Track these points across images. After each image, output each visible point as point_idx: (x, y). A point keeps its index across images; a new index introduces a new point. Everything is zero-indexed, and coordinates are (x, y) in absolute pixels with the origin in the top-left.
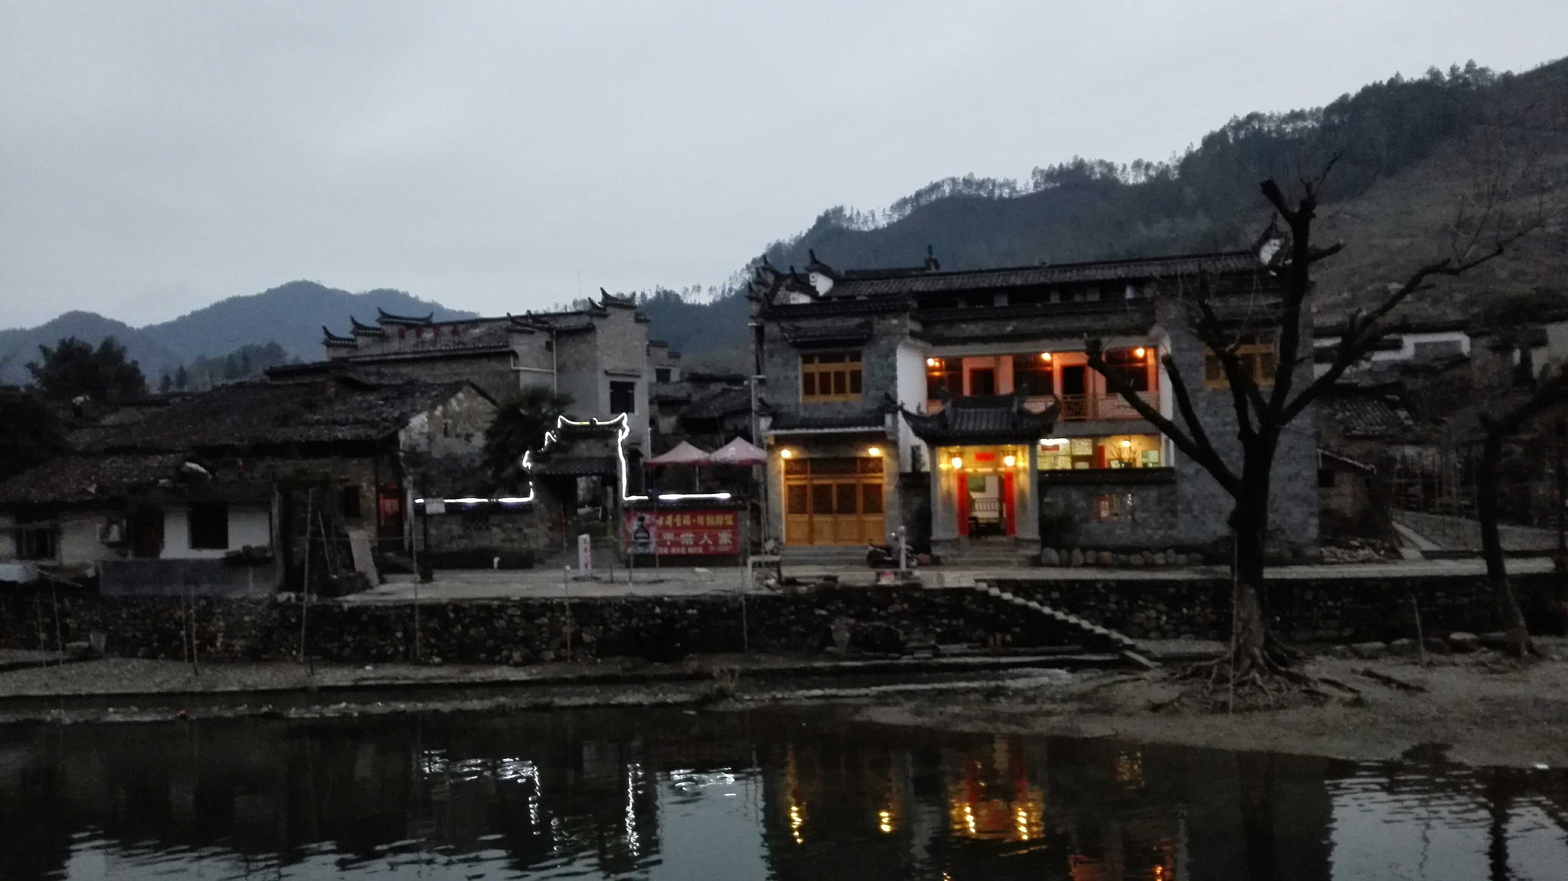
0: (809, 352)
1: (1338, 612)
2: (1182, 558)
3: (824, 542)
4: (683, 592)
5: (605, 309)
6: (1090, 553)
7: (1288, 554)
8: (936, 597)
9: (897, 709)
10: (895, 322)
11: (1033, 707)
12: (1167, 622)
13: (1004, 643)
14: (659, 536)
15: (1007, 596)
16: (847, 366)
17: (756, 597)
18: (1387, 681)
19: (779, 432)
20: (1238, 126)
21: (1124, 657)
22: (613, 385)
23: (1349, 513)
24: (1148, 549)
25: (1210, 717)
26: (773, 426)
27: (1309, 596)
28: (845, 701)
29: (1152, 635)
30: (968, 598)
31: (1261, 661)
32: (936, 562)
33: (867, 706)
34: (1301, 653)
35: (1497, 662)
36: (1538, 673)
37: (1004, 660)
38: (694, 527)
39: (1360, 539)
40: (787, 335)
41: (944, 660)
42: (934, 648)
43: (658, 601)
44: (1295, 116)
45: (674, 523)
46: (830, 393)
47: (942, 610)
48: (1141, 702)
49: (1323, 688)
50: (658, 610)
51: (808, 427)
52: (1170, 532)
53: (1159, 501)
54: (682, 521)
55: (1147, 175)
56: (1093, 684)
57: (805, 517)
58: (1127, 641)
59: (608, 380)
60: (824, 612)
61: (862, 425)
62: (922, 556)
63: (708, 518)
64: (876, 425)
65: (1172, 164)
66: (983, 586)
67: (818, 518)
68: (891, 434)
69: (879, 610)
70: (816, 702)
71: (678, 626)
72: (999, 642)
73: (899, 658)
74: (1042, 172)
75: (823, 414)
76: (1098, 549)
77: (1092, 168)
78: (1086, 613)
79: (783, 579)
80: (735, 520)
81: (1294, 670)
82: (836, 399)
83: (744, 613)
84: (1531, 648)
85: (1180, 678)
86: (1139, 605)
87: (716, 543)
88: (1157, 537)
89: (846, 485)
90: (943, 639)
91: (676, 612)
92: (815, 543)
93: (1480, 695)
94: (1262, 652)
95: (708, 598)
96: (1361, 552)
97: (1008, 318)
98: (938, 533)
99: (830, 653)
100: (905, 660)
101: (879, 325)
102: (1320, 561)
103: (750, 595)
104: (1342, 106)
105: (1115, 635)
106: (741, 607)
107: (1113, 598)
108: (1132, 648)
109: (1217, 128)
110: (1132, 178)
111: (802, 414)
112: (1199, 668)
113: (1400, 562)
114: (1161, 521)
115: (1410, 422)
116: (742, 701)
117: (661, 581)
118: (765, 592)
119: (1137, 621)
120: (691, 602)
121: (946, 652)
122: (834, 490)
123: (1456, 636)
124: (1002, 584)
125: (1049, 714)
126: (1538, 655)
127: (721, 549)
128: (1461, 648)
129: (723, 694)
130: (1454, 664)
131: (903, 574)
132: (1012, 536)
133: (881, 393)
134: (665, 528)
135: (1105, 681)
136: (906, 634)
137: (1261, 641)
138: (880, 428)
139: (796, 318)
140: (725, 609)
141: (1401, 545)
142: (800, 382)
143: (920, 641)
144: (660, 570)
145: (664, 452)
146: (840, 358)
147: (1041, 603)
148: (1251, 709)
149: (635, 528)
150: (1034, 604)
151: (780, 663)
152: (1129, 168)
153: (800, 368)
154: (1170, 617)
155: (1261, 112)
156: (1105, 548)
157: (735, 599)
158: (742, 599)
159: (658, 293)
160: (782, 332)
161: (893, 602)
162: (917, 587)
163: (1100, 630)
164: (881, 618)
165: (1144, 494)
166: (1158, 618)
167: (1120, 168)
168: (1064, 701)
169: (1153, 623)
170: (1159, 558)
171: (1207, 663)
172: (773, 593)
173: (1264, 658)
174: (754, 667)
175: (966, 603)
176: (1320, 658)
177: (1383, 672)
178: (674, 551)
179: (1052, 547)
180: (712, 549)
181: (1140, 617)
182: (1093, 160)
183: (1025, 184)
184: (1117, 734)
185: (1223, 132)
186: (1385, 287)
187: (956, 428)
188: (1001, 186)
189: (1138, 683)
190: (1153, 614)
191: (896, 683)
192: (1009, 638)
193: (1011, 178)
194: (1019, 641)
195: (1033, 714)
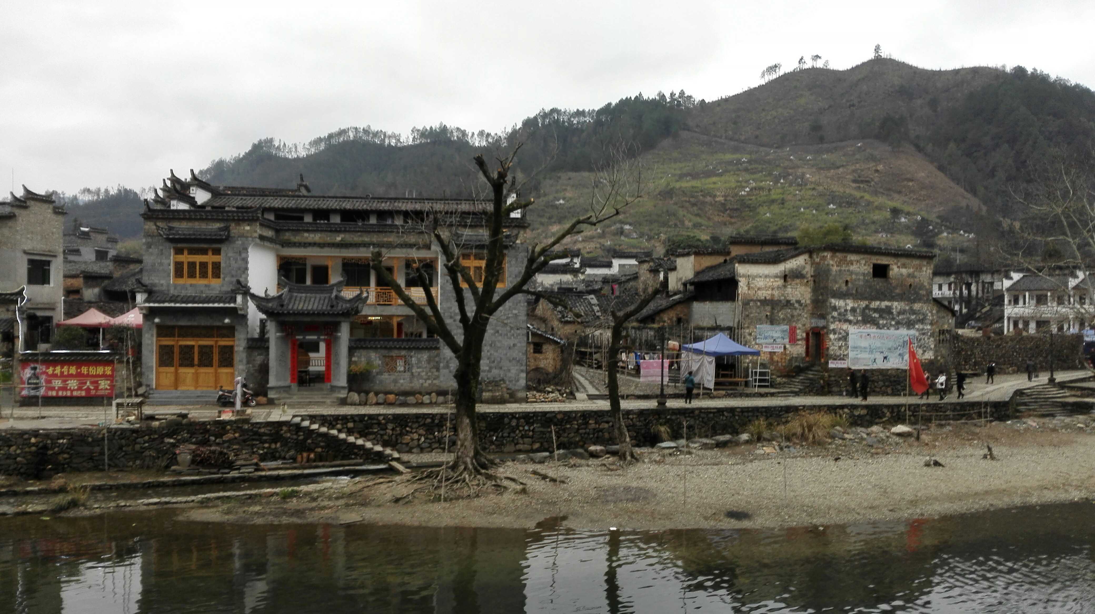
0: (179, 245)
1: (531, 433)
2: (441, 399)
3: (188, 387)
4: (57, 426)
5: (25, 202)
6: (381, 396)
7: (507, 396)
8: (260, 428)
9: (214, 510)
10: (248, 228)
11: (314, 504)
12: (424, 442)
13: (308, 460)
14: (49, 382)
15: (315, 427)
16: (209, 258)
17: (117, 430)
18: (544, 477)
19: (152, 305)
20: (545, 115)
21: (390, 465)
22: (31, 262)
23: (550, 370)
24: (420, 393)
25: (431, 505)
26: (147, 301)
27: (514, 423)
28: (175, 506)
29: (414, 450)
30: (285, 428)
31: (470, 467)
32: (271, 403)
33: (192, 508)
34: (497, 461)
35: (613, 464)
36: (633, 471)
37: (306, 471)
38: (79, 375)
39: (552, 387)
40: (162, 233)
41: (263, 473)
42: (256, 464)
43: (35, 433)
44: (579, 113)
45: (62, 373)
46: (195, 277)
47: (265, 438)
48: (389, 496)
49: (506, 483)
50: (33, 440)
51: (176, 302)
52: (435, 382)
53: (429, 361)
54: (68, 371)
55: (487, 140)
56: (360, 486)
57: (172, 369)
58: (396, 455)
59: (26, 258)
60: (172, 441)
61: (219, 302)
62: (262, 399)
63: (91, 369)
64: (229, 303)
65: (503, 135)
66: (298, 420)
67: (182, 370)
68: (241, 309)
69: (216, 438)
70: (151, 507)
71: (51, 452)
72: (305, 460)
73: (229, 473)
74: (418, 130)
75: (190, 292)
76: (386, 393)
77: (452, 132)
78: (372, 437)
79: (143, 416)
80: (113, 370)
81: (491, 472)
82: (199, 282)
83: (106, 442)
84: (632, 455)
85: (419, 480)
86: (407, 431)
87: (96, 388)
88: (426, 385)
89: (206, 346)
90: (263, 458)
91: (49, 442)
92: (179, 389)
93: (595, 485)
94: (472, 461)
95: (76, 431)
96: (551, 395)
97: (339, 232)
98: (272, 382)
99: (174, 471)
100: (234, 474)
101: (235, 230)
102: (526, 400)
103: (112, 429)
104: (607, 109)
105: (388, 451)
106: (103, 439)
107: (390, 426)
108: (397, 460)
109: (532, 116)
110: (477, 142)
111: (172, 291)
112: (431, 472)
113: (573, 401)
114: (430, 374)
115: (599, 314)
116: (90, 509)
117: (43, 417)
118: (126, 426)
119: (404, 442)
120: (62, 434)
121: (266, 468)
122: (196, 350)
123: (592, 448)
124: (313, 418)
125: (324, 508)
126: (636, 459)
127: (100, 393)
128: (594, 455)
129: (74, 504)
130: (588, 466)
131: (238, 411)
132: (329, 384)
133: (234, 280)
134: (55, 376)
135: (370, 483)
136: (236, 455)
137: (472, 454)
138: (232, 305)
139: (174, 219)
140: (90, 439)
141: (578, 390)
142: (172, 268)
143: (245, 460)
144: (43, 408)
145: (75, 316)
146: (204, 252)
147: (340, 431)
148: (457, 498)
149: (28, 375)
150: (334, 432)
151: (134, 479)
152: (476, 136)
153: (172, 258)
154: (426, 439)
155: (559, 108)
156: (390, 393)
157: (100, 431)
158: (105, 431)
159: (119, 191)
160: (158, 230)
161: (227, 432)
162: (246, 421)
163: (378, 448)
164: (218, 444)
165: (419, 356)
166: (419, 440)
167: (470, 135)
168: (337, 498)
169: (415, 442)
170: (426, 399)
171: (438, 469)
172: (132, 427)
173: (473, 464)
174: (111, 483)
175: (282, 432)
176: (509, 463)
177: (543, 472)
178: (60, 393)
179: (356, 392)
180: (93, 392)
181: (407, 438)
182: (453, 127)
183: (407, 138)
184: (363, 520)
185: (535, 118)
186: (622, 228)
187: (290, 307)
188: (390, 137)
189: (391, 484)
190: (416, 436)
191: (219, 491)
192: (312, 456)
193: (397, 133)
194: (320, 458)
195: (312, 509)
